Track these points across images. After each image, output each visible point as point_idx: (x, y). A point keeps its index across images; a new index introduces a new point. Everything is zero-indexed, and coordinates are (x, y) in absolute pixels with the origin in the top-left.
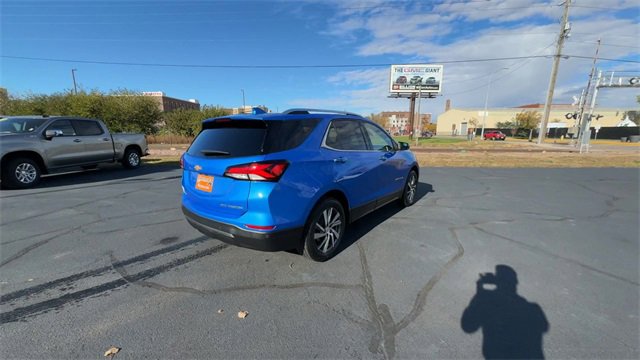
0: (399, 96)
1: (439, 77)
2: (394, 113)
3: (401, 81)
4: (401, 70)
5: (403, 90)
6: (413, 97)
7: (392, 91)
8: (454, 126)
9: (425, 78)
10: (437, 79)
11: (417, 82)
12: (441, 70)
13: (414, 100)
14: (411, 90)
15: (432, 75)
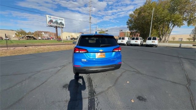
0: (51, 26)
1: (63, 22)
2: (43, 32)
3: (51, 21)
4: (50, 17)
5: (52, 24)
6: (56, 27)
7: (48, 24)
8: (67, 37)
9: (59, 22)
10: (63, 23)
11: (56, 22)
12: (64, 20)
13: (57, 28)
14: (55, 25)
15: (61, 21)
